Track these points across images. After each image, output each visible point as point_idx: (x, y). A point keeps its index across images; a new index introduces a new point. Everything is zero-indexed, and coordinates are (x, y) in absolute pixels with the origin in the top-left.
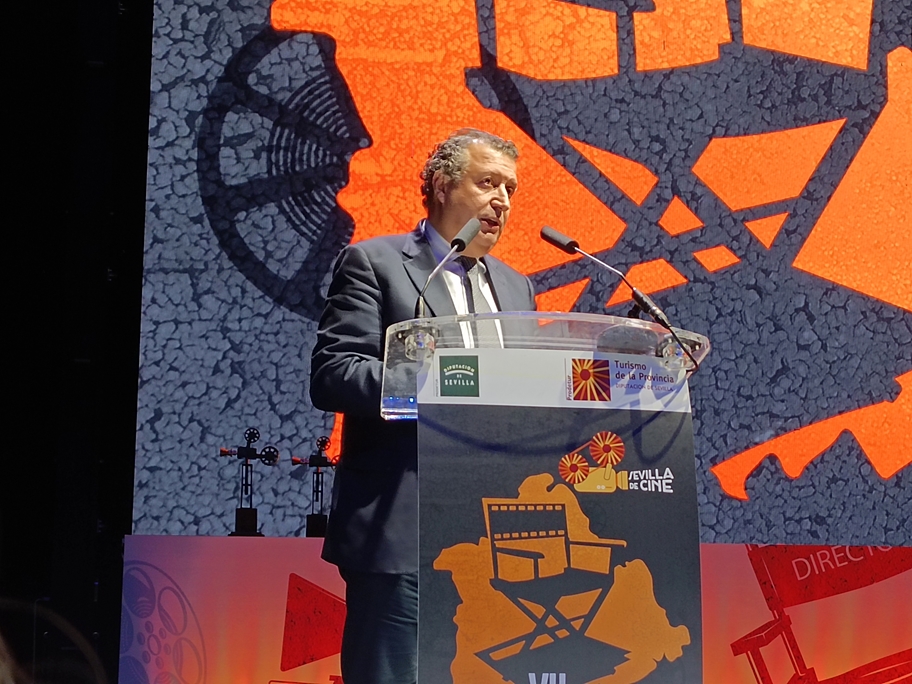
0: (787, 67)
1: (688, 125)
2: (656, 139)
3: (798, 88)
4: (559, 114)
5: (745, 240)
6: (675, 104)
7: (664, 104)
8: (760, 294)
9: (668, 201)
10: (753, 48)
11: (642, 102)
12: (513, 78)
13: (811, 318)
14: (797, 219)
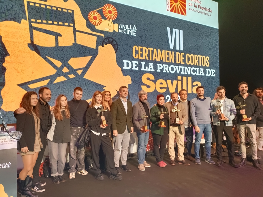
0: (83, 47)
1: (67, 55)
2: (62, 57)
3: (85, 51)
4: (45, 52)
5: (76, 73)
6: (65, 52)
7: (63, 52)
8: (78, 82)
9: (64, 67)
10: (78, 44)
11: (60, 51)
12: (37, 46)
13: (86, 85)
14: (84, 71)
